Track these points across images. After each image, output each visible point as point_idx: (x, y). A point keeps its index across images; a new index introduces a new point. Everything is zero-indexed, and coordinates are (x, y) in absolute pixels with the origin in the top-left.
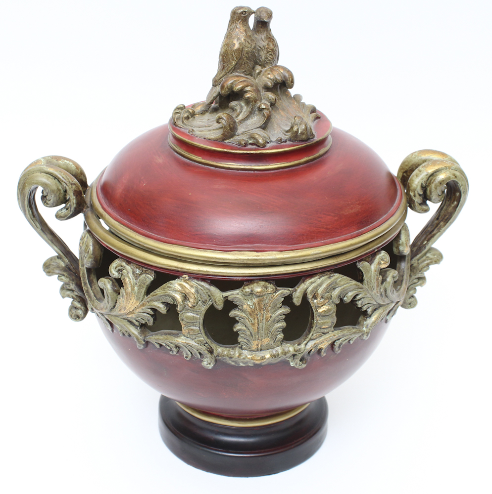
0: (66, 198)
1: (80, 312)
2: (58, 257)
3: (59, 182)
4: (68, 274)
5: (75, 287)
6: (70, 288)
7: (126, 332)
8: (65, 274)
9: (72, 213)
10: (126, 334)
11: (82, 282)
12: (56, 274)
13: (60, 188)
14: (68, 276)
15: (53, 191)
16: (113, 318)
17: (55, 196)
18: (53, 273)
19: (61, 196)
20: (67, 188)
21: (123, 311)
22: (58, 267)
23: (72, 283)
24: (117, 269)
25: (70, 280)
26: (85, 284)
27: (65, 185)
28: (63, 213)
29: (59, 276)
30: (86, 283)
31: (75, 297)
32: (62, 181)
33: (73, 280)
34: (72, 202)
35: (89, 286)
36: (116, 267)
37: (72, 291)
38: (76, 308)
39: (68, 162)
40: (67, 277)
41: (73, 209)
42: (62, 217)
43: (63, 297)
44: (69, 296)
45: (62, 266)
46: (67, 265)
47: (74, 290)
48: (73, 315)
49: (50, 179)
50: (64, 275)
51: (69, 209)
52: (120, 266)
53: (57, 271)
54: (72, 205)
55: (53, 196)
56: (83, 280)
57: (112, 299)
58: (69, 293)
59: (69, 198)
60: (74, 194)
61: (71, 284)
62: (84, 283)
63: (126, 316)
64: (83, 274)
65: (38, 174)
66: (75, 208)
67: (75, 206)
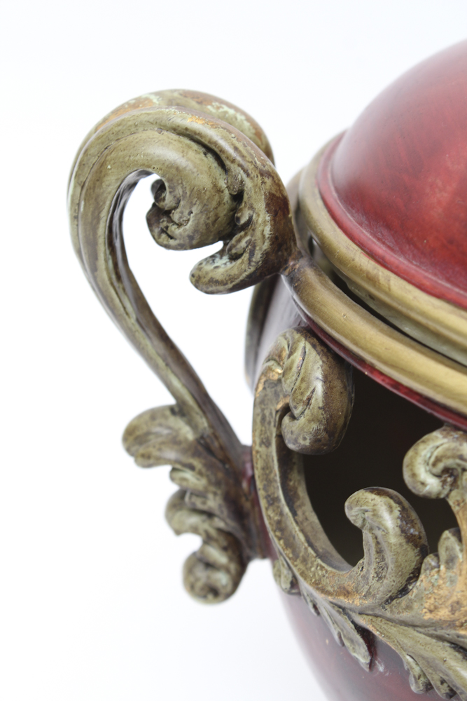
0: (238, 219)
1: (222, 579)
2: (172, 410)
3: (222, 164)
4: (205, 465)
5: (220, 506)
6: (204, 508)
7: (443, 682)
8: (197, 463)
9: (252, 269)
10: (442, 691)
11: (261, 493)
12: (167, 462)
13: (222, 184)
14: (204, 470)
15: (198, 194)
16: (393, 630)
17: (205, 210)
18: (159, 461)
19: (223, 212)
20: (249, 184)
21: (444, 613)
22: (175, 441)
23: (215, 494)
24: (441, 466)
25: (210, 482)
26: (273, 501)
27: (242, 175)
28: (221, 270)
29: (174, 470)
30: (277, 499)
31: (213, 533)
32: (233, 161)
33: (218, 484)
34: (258, 233)
35: (286, 510)
36: (438, 460)
37: (209, 515)
38: (209, 565)
39: (231, 112)
40: (200, 473)
41: (258, 256)
42: (217, 282)
43: (178, 532)
44: (195, 530)
45: (186, 439)
46: (202, 437)
47: (217, 512)
48: (199, 585)
49: (191, 154)
50: (192, 468)
51: (246, 256)
52: (453, 457)
53: (171, 454)
54: (259, 242)
55: (195, 210)
56: (265, 489)
57: (398, 566)
58: (195, 520)
59: (250, 220)
60: (268, 205)
61: (210, 496)
62: (267, 497)
63: (452, 632)
64: (267, 468)
65: (153, 134)
66: (266, 255)
67: (266, 246)
